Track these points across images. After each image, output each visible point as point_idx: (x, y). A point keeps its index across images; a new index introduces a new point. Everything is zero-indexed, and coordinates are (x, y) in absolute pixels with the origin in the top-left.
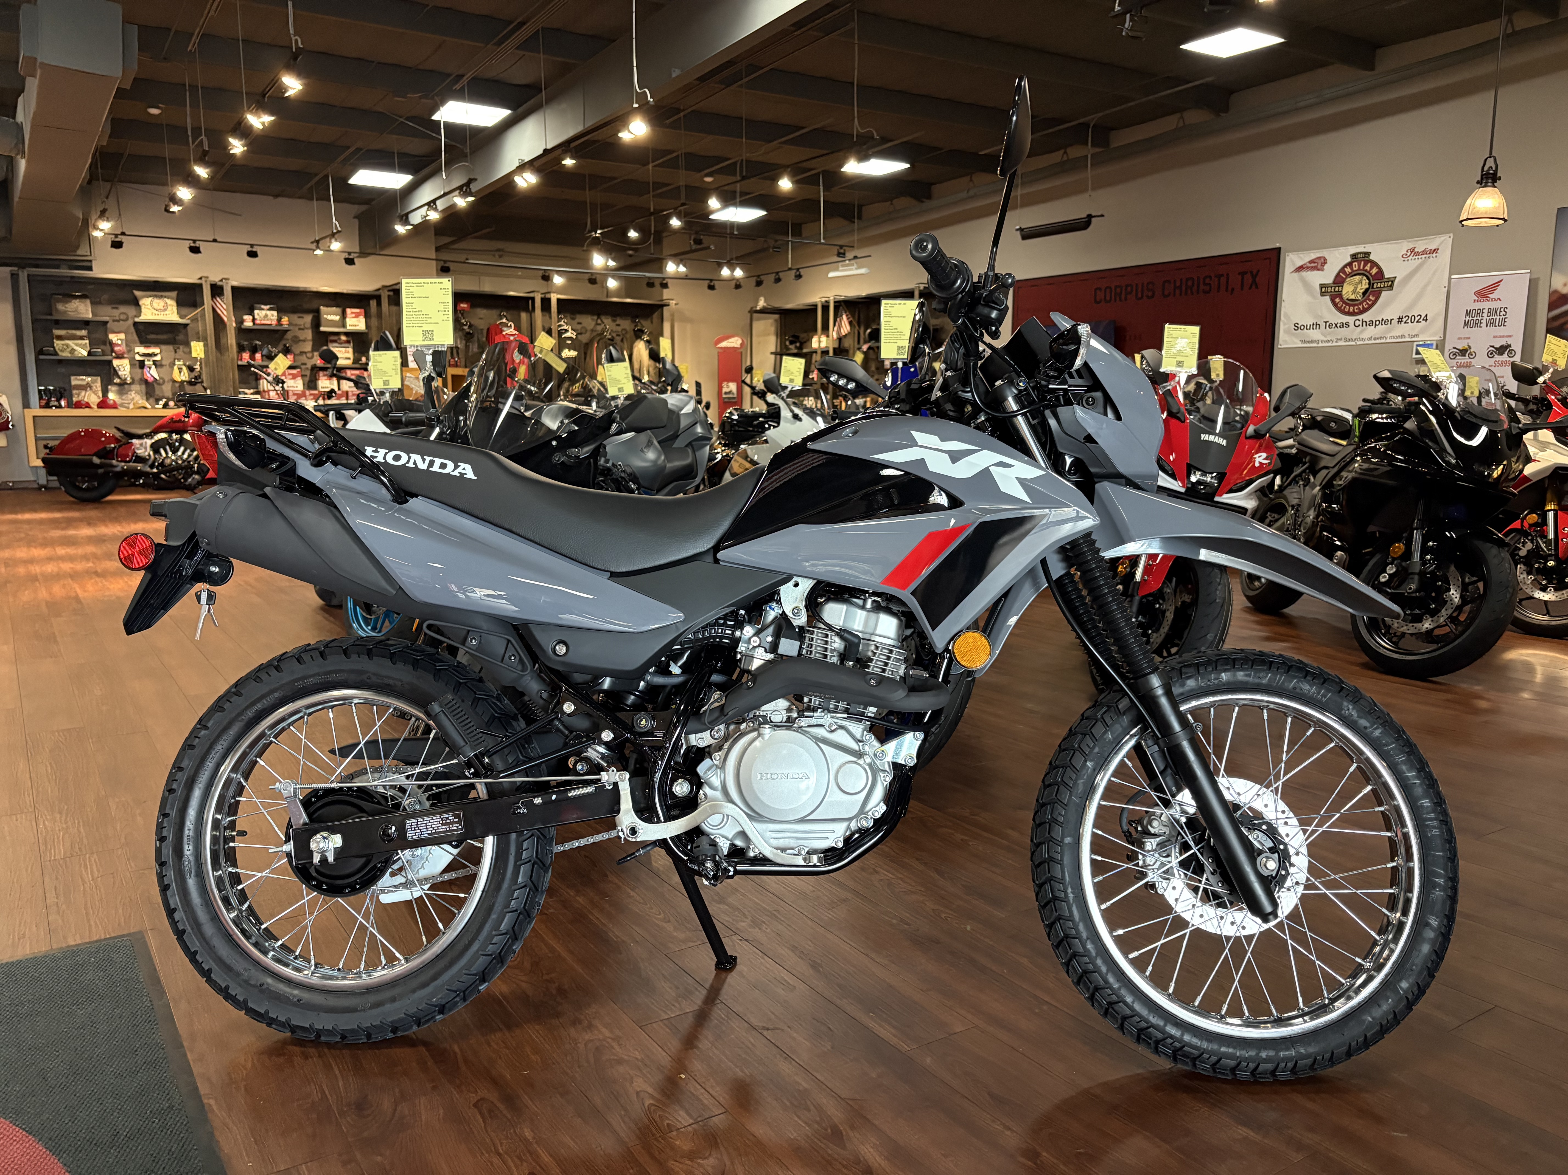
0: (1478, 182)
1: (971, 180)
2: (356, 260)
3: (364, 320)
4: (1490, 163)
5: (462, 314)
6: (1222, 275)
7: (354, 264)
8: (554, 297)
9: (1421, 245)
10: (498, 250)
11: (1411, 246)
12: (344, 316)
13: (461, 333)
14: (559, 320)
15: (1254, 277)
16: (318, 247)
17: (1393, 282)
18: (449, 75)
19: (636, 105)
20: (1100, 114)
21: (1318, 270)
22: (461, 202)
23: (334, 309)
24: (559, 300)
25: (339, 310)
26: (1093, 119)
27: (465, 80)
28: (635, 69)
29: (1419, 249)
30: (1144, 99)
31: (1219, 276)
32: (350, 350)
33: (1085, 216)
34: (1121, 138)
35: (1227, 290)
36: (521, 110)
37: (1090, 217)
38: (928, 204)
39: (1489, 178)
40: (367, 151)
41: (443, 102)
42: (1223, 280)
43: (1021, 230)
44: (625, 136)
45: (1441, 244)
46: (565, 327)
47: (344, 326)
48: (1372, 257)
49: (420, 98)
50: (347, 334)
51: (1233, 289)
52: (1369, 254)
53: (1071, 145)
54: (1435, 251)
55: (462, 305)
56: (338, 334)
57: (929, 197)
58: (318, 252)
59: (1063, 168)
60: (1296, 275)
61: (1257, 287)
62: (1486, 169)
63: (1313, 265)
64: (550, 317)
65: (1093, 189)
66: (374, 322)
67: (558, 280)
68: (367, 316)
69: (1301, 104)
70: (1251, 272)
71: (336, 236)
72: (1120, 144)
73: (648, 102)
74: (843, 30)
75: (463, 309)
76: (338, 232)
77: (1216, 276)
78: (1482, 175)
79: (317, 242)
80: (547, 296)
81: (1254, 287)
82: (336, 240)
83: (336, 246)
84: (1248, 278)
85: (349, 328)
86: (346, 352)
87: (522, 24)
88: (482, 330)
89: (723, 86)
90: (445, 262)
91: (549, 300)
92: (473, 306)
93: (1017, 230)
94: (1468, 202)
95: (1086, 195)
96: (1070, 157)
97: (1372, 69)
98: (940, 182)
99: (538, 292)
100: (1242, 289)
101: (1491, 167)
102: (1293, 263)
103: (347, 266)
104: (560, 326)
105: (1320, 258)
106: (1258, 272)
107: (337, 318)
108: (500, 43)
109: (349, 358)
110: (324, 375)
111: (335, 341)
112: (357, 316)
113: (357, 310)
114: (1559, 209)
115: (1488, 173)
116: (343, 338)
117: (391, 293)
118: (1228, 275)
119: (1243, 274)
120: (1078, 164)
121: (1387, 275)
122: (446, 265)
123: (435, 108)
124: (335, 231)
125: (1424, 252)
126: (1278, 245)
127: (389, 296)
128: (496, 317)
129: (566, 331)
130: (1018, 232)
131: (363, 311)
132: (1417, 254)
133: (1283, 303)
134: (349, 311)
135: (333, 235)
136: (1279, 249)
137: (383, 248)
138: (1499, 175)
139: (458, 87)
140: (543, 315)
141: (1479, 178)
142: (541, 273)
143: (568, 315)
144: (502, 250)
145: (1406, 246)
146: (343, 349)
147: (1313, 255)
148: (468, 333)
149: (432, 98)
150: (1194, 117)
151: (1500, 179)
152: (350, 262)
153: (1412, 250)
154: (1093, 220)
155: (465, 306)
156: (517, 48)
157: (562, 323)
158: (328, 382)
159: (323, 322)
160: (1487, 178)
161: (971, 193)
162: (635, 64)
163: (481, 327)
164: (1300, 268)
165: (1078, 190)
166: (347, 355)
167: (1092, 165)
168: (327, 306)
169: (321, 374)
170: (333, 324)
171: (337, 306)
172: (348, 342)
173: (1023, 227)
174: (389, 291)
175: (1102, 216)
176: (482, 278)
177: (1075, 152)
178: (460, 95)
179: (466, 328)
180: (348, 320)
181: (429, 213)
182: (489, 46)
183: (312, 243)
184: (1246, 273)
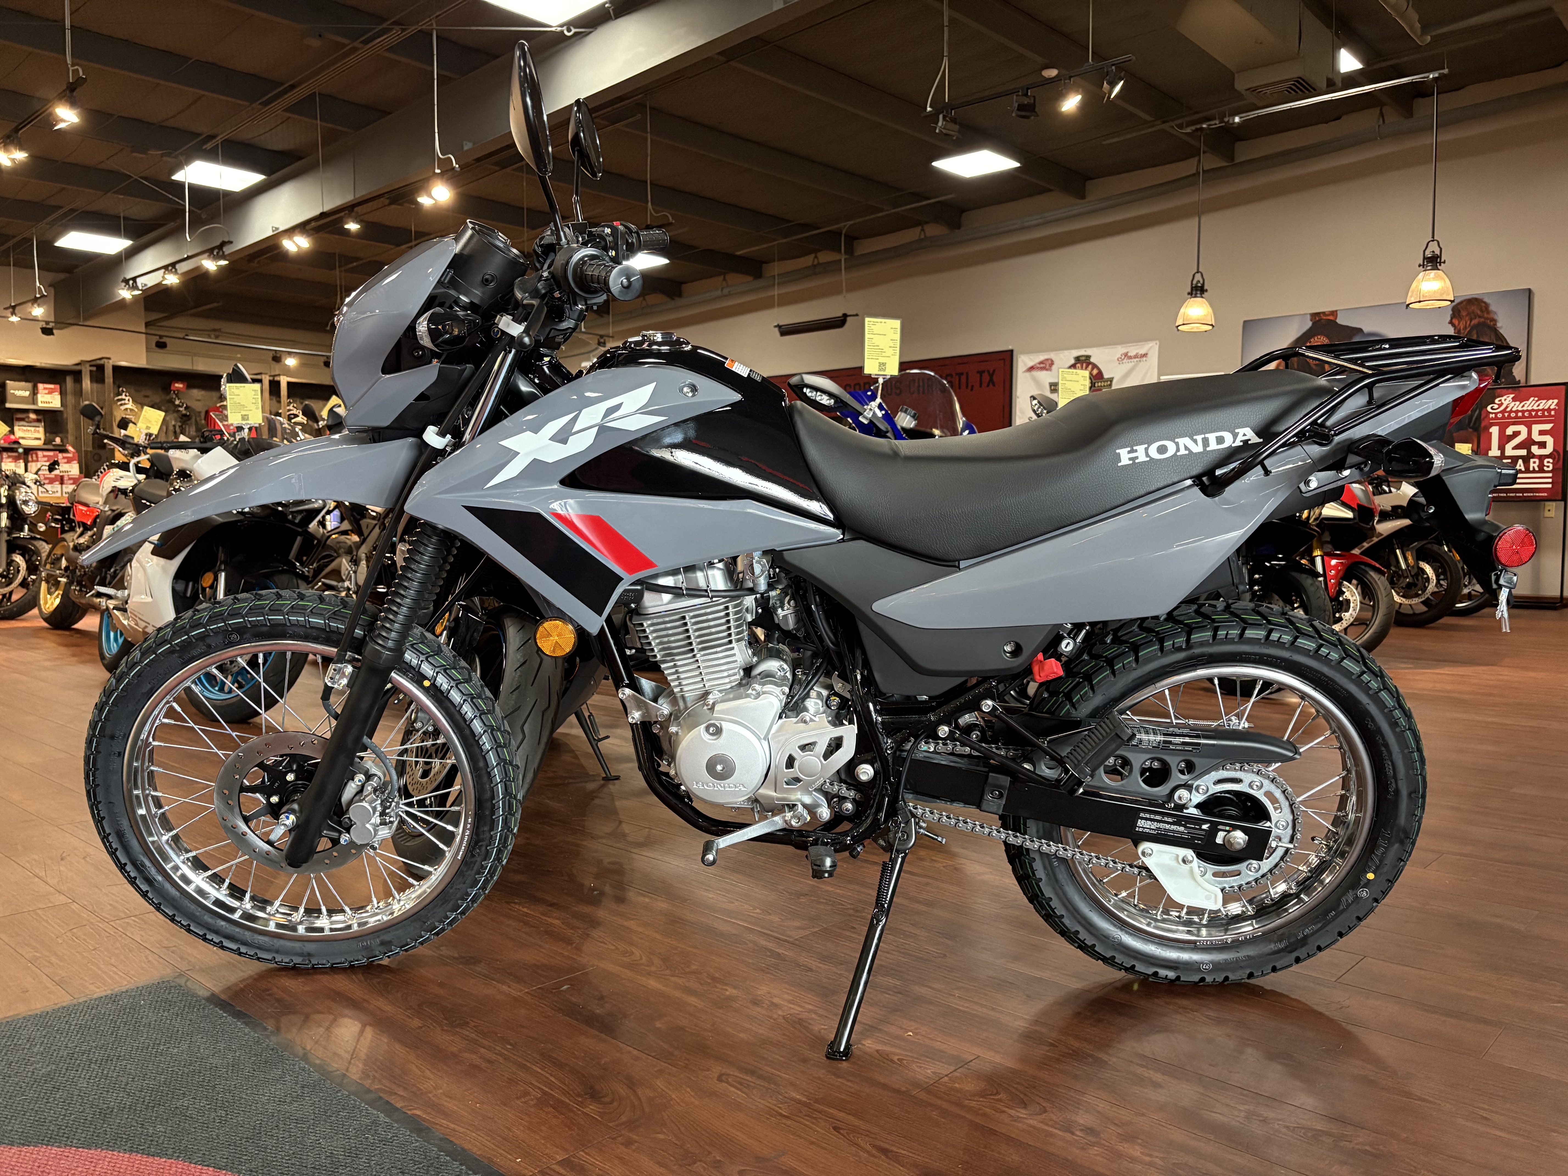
0: (1189, 294)
1: (724, 279)
2: (55, 331)
3: (59, 397)
4: (1198, 277)
5: (177, 395)
6: (962, 374)
7: (53, 334)
8: (284, 381)
9: (1133, 351)
10: (214, 330)
11: (1125, 351)
12: (35, 392)
13: (175, 415)
14: (289, 404)
15: (991, 376)
16: (13, 313)
17: (1111, 381)
18: (200, 135)
19: (438, 171)
20: (852, 222)
21: (1047, 370)
22: (210, 265)
23: (23, 384)
24: (289, 383)
25: (29, 385)
26: (845, 226)
27: (219, 140)
28: (437, 135)
29: (1131, 354)
30: (893, 211)
31: (960, 375)
32: (41, 430)
33: (840, 314)
34: (865, 247)
35: (967, 387)
36: (274, 177)
37: (845, 316)
38: (679, 302)
39: (1198, 290)
40: (83, 212)
41: (188, 160)
42: (963, 378)
43: (779, 326)
44: (424, 200)
45: (1149, 349)
46: (295, 412)
47: (34, 402)
48: (1092, 360)
49: (162, 155)
50: (36, 412)
51: (972, 387)
52: (1088, 357)
53: (820, 251)
54: (1145, 355)
55: (177, 385)
56: (26, 411)
57: (680, 295)
58: (14, 319)
59: (816, 270)
60: (1028, 374)
61: (994, 385)
62: (1194, 282)
63: (1042, 365)
64: (279, 402)
65: (847, 291)
66: (70, 399)
67: (291, 362)
68: (62, 393)
69: (1026, 224)
70: (988, 371)
71: (39, 301)
72: (865, 252)
73: (454, 168)
74: (630, 120)
75: (178, 390)
76: (43, 296)
77: (957, 374)
78: (1192, 288)
79: (14, 307)
80: (277, 379)
81: (991, 384)
82: (39, 306)
83: (38, 311)
84: (986, 377)
85: (41, 405)
86: (35, 431)
87: (293, 87)
88: (200, 412)
89: (497, 168)
90: (161, 337)
91: (278, 383)
92: (190, 386)
93: (775, 327)
94: (1182, 310)
95: (840, 297)
96: (821, 261)
97: (1083, 197)
98: (692, 281)
99: (266, 374)
100: (981, 386)
101: (1199, 281)
102: (1025, 364)
103: (44, 336)
104: (289, 410)
105: (1047, 360)
106: (994, 371)
107: (27, 393)
108: (265, 104)
109: (39, 439)
110: (9, 457)
111: (23, 419)
112: (51, 392)
113: (52, 386)
114: (1245, 322)
115: (1196, 287)
116: (33, 416)
117: (94, 369)
118: (967, 374)
119: (981, 373)
120: (832, 268)
121: (1106, 376)
122: (162, 340)
123: (179, 166)
124: (38, 296)
125: (1136, 357)
126: (1010, 348)
127: (91, 371)
128: (215, 399)
129: (296, 416)
130: (777, 329)
131: (58, 386)
132: (1130, 358)
133: (1018, 400)
134: (41, 386)
135: (35, 300)
136: (1012, 351)
137: (86, 319)
138: (1206, 287)
139: (208, 146)
140: (270, 399)
141: (1189, 290)
142: (271, 354)
143: (298, 400)
144: (219, 330)
145: (1120, 350)
146: (33, 429)
147: (1042, 357)
148: (185, 415)
149: (176, 157)
150: (933, 230)
151: (1206, 291)
152: (47, 331)
153: (1126, 355)
154: (849, 319)
155: (181, 386)
156: (284, 111)
157: (291, 407)
158: (13, 464)
159: (9, 397)
160: (1196, 290)
161: (726, 291)
162: (436, 130)
163: (198, 410)
164: (1031, 369)
165: (833, 291)
166: (37, 435)
167: (846, 268)
168: (14, 380)
169: (5, 455)
170: (23, 400)
171: (26, 381)
172: (38, 421)
173: (781, 324)
174: (91, 366)
175: (857, 315)
176: (195, 358)
177: (825, 257)
178: (211, 155)
179: (181, 409)
180: (39, 396)
181: (166, 276)
182: (254, 105)
183: (6, 309)
184: (984, 372)
